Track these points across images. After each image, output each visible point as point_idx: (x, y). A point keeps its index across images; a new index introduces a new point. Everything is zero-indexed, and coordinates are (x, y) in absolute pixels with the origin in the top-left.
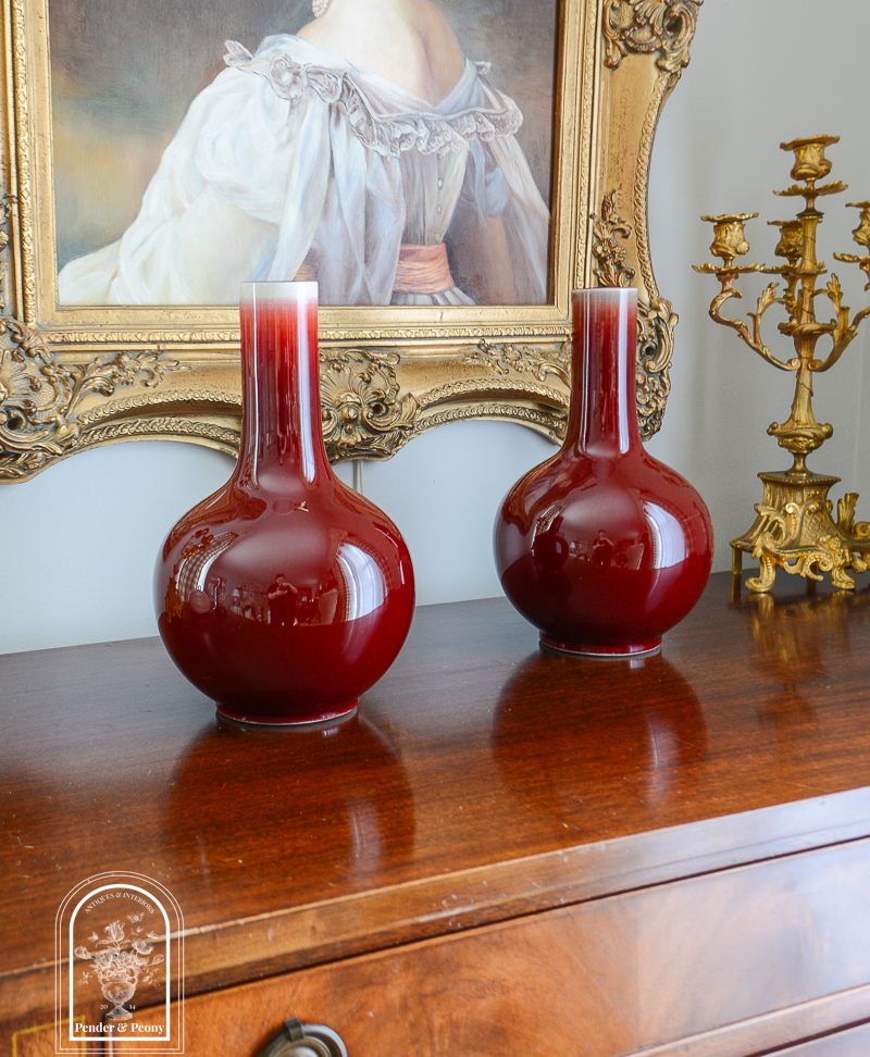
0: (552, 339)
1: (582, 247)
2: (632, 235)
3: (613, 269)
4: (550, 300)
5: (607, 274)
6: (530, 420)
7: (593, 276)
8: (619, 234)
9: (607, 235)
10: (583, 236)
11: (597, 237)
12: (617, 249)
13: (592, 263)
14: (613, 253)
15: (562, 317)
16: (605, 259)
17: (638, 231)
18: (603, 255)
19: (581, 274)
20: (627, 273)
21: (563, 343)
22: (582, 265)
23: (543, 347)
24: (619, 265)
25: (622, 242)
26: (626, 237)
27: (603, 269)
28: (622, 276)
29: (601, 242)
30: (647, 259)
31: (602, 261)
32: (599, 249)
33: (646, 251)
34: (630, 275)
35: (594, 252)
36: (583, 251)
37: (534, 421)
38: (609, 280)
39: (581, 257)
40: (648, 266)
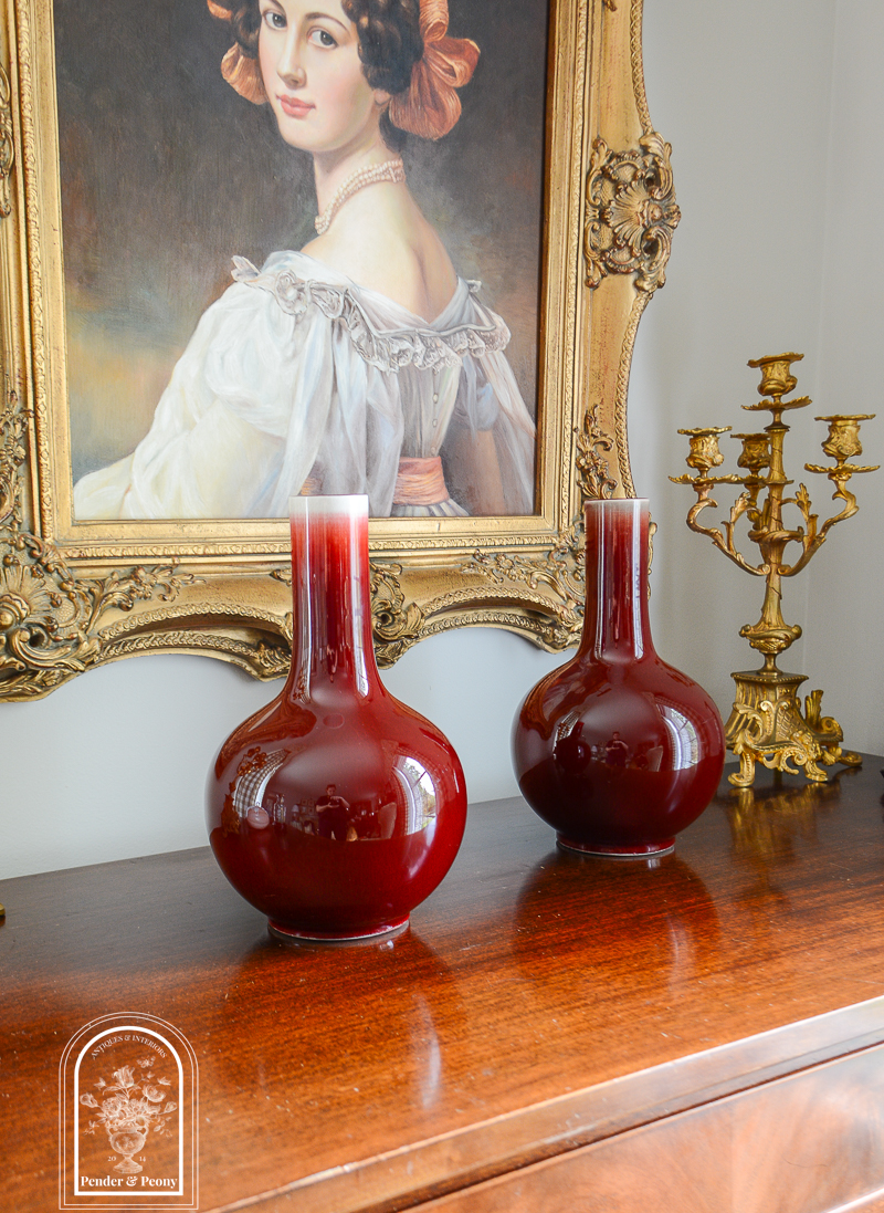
0: (541, 548)
1: (566, 458)
2: (614, 448)
3: (596, 480)
4: (537, 511)
5: (590, 485)
6: (520, 627)
7: (577, 487)
8: (601, 447)
9: (590, 448)
10: (568, 450)
11: (580, 449)
12: (599, 462)
13: (576, 475)
14: (596, 465)
15: (549, 526)
16: (588, 471)
17: (619, 445)
18: (586, 467)
19: (566, 486)
20: (610, 484)
21: (550, 551)
22: (567, 476)
23: (532, 556)
24: (601, 477)
25: (604, 454)
26: (608, 450)
27: (585, 480)
28: (605, 487)
29: (583, 454)
30: (628, 470)
31: (585, 472)
32: (582, 462)
33: (626, 464)
34: (613, 486)
35: (578, 464)
36: (567, 463)
37: (524, 628)
38: (593, 492)
39: (566, 469)
40: (629, 477)
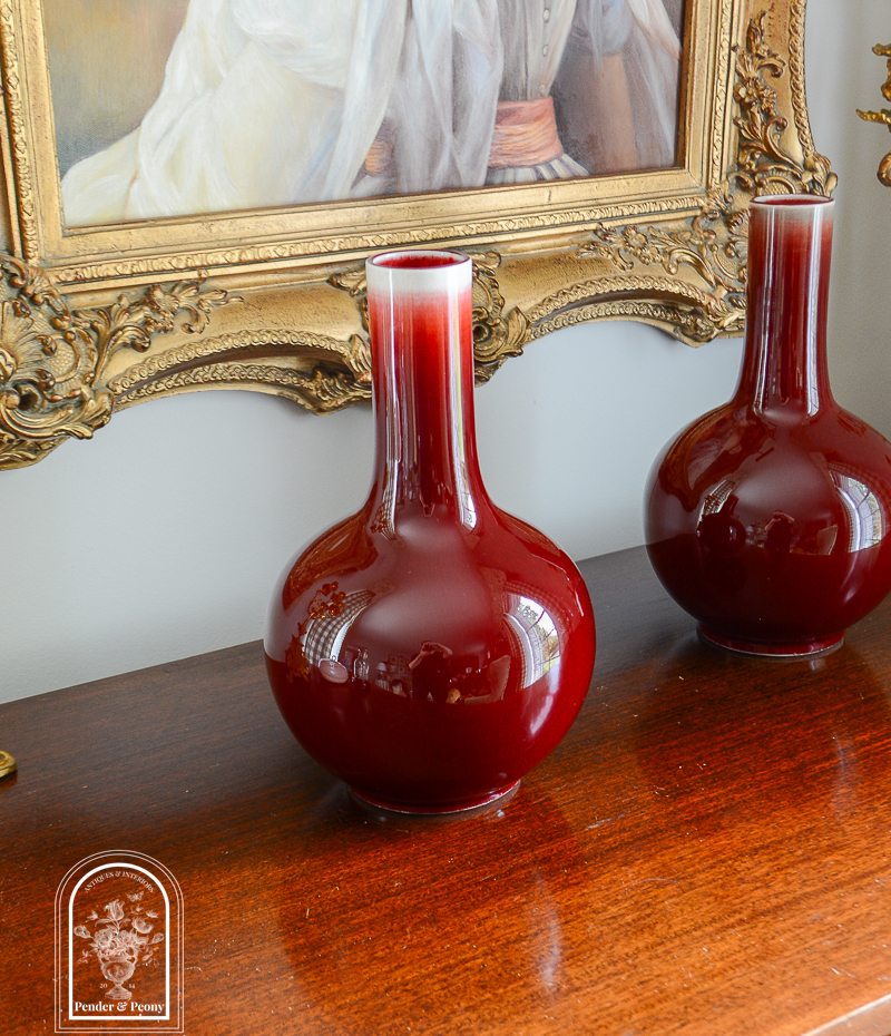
0: (683, 214)
1: (720, 88)
2: (786, 73)
3: (759, 118)
4: (679, 162)
5: (752, 126)
6: (653, 317)
7: (734, 126)
8: (768, 71)
9: (753, 73)
10: (723, 76)
11: (739, 74)
12: (766, 93)
13: (733, 110)
14: (760, 97)
15: (695, 182)
16: (750, 105)
17: (793, 69)
18: (747, 100)
19: (719, 126)
20: (778, 124)
21: (695, 217)
22: (720, 114)
23: (671, 226)
24: (767, 113)
25: (772, 82)
26: (778, 76)
27: (745, 116)
28: (771, 129)
29: (744, 81)
30: (803, 105)
31: (744, 107)
32: (742, 92)
33: (802, 95)
34: (781, 126)
35: (736, 94)
36: (722, 96)
37: (659, 319)
38: (755, 134)
39: (719, 104)
40: (804, 114)
